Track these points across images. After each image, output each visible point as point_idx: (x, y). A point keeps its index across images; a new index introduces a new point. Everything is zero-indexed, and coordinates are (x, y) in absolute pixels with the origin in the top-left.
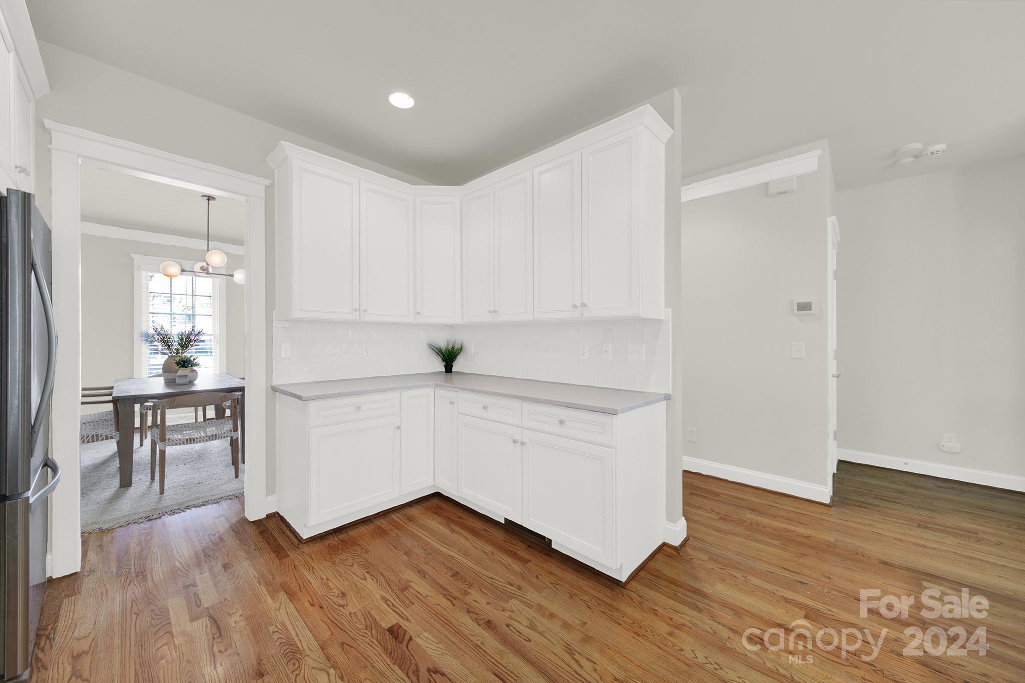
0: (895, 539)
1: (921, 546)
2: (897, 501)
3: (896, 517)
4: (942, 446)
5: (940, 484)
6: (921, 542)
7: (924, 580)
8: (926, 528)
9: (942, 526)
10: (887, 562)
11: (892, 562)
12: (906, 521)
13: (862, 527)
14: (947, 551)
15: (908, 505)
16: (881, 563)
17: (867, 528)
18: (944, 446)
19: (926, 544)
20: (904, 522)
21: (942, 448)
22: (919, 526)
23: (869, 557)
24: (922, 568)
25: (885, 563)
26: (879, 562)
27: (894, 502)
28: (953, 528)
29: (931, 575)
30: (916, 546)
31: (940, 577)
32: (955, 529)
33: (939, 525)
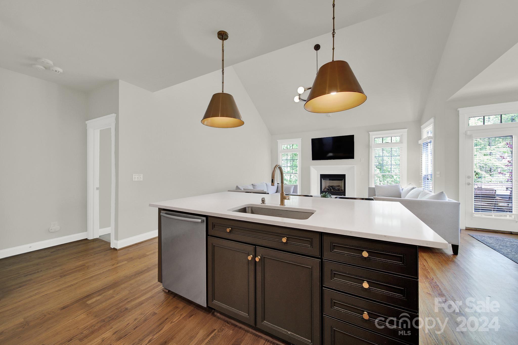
0: (57, 291)
1: (71, 286)
2: (39, 270)
3: (46, 279)
4: (51, 230)
5: (53, 250)
6: (69, 284)
7: (87, 301)
8: (65, 276)
9: (70, 270)
10: (64, 306)
11: (66, 304)
12: (53, 278)
13: (33, 298)
14: (82, 280)
15: (47, 269)
16: (62, 309)
17: (37, 296)
18: (52, 229)
19: (72, 283)
20: (53, 279)
21: (51, 231)
22: (61, 277)
23: (53, 312)
24: (80, 296)
25: (64, 308)
26: (60, 310)
27: (38, 272)
28: (74, 269)
29: (86, 296)
30: (69, 288)
31: (90, 295)
32: (75, 268)
33: (68, 271)
